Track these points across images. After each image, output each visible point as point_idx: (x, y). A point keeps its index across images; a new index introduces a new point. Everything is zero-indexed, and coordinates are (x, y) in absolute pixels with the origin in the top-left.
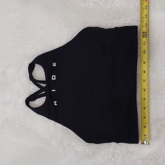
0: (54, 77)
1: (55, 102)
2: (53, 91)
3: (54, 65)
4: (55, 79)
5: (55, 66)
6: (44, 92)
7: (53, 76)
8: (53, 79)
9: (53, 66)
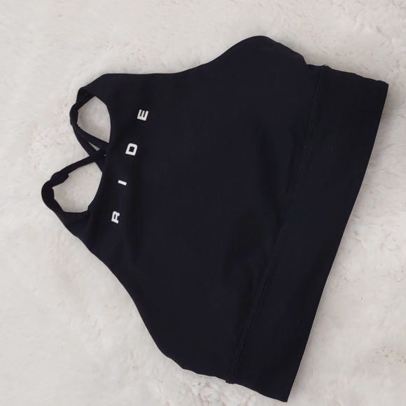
0: (132, 149)
1: (116, 214)
2: (120, 182)
3: (143, 116)
4: (133, 154)
5: (145, 119)
7: (130, 145)
8: (128, 152)
9: (139, 117)
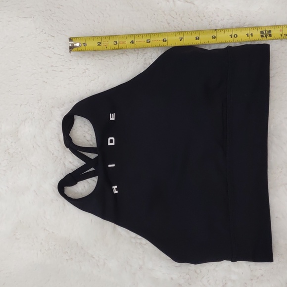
0: (111, 141)
1: (115, 187)
2: (110, 166)
3: (112, 117)
4: (113, 144)
5: (114, 119)
6: (92, 169)
7: (110, 139)
8: (109, 144)
9: (111, 119)
